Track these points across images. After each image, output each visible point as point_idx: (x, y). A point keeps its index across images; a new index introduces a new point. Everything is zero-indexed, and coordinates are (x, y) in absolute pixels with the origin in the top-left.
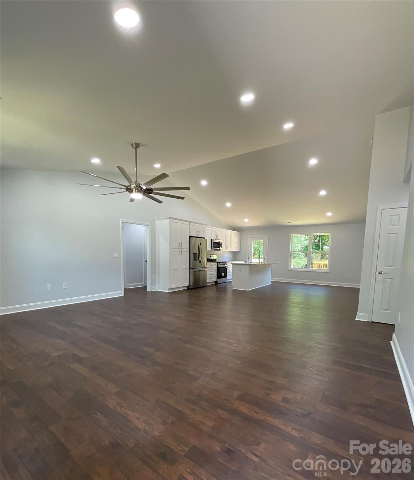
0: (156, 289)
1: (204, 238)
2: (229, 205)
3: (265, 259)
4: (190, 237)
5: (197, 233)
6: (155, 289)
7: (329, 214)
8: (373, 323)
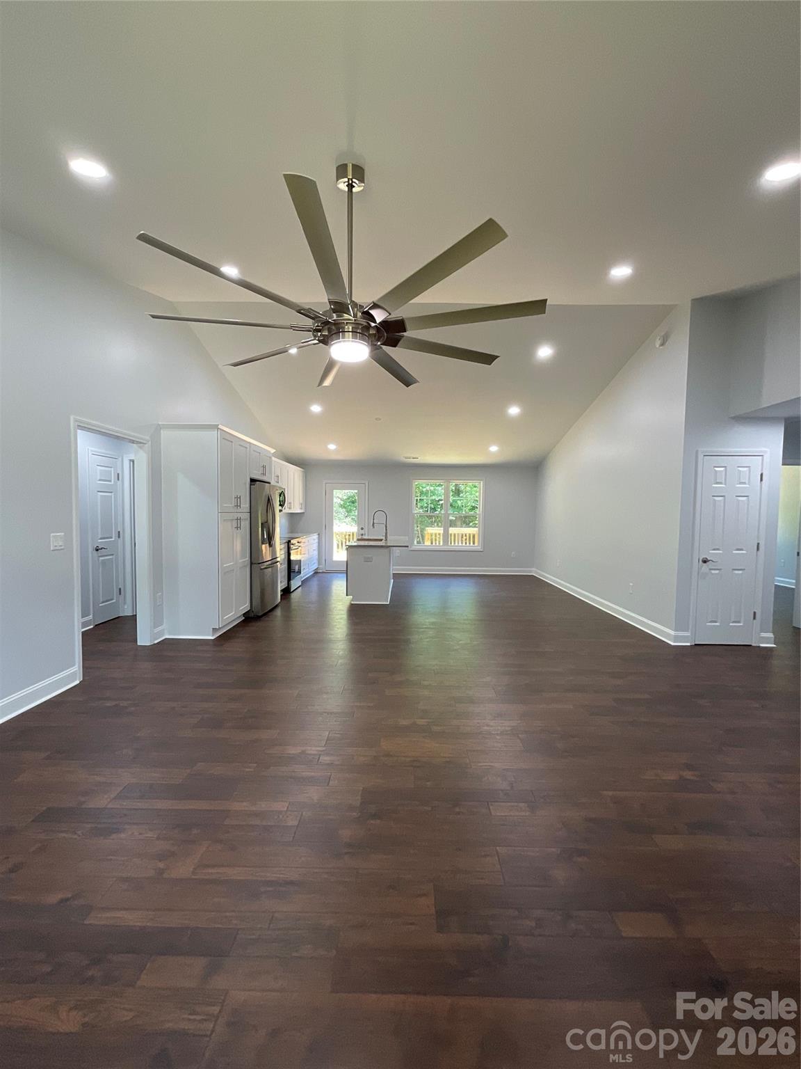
0: (163, 635)
1: (269, 483)
2: (316, 409)
3: (362, 529)
4: (253, 481)
5: (261, 472)
6: (162, 633)
7: (494, 449)
8: (699, 648)
